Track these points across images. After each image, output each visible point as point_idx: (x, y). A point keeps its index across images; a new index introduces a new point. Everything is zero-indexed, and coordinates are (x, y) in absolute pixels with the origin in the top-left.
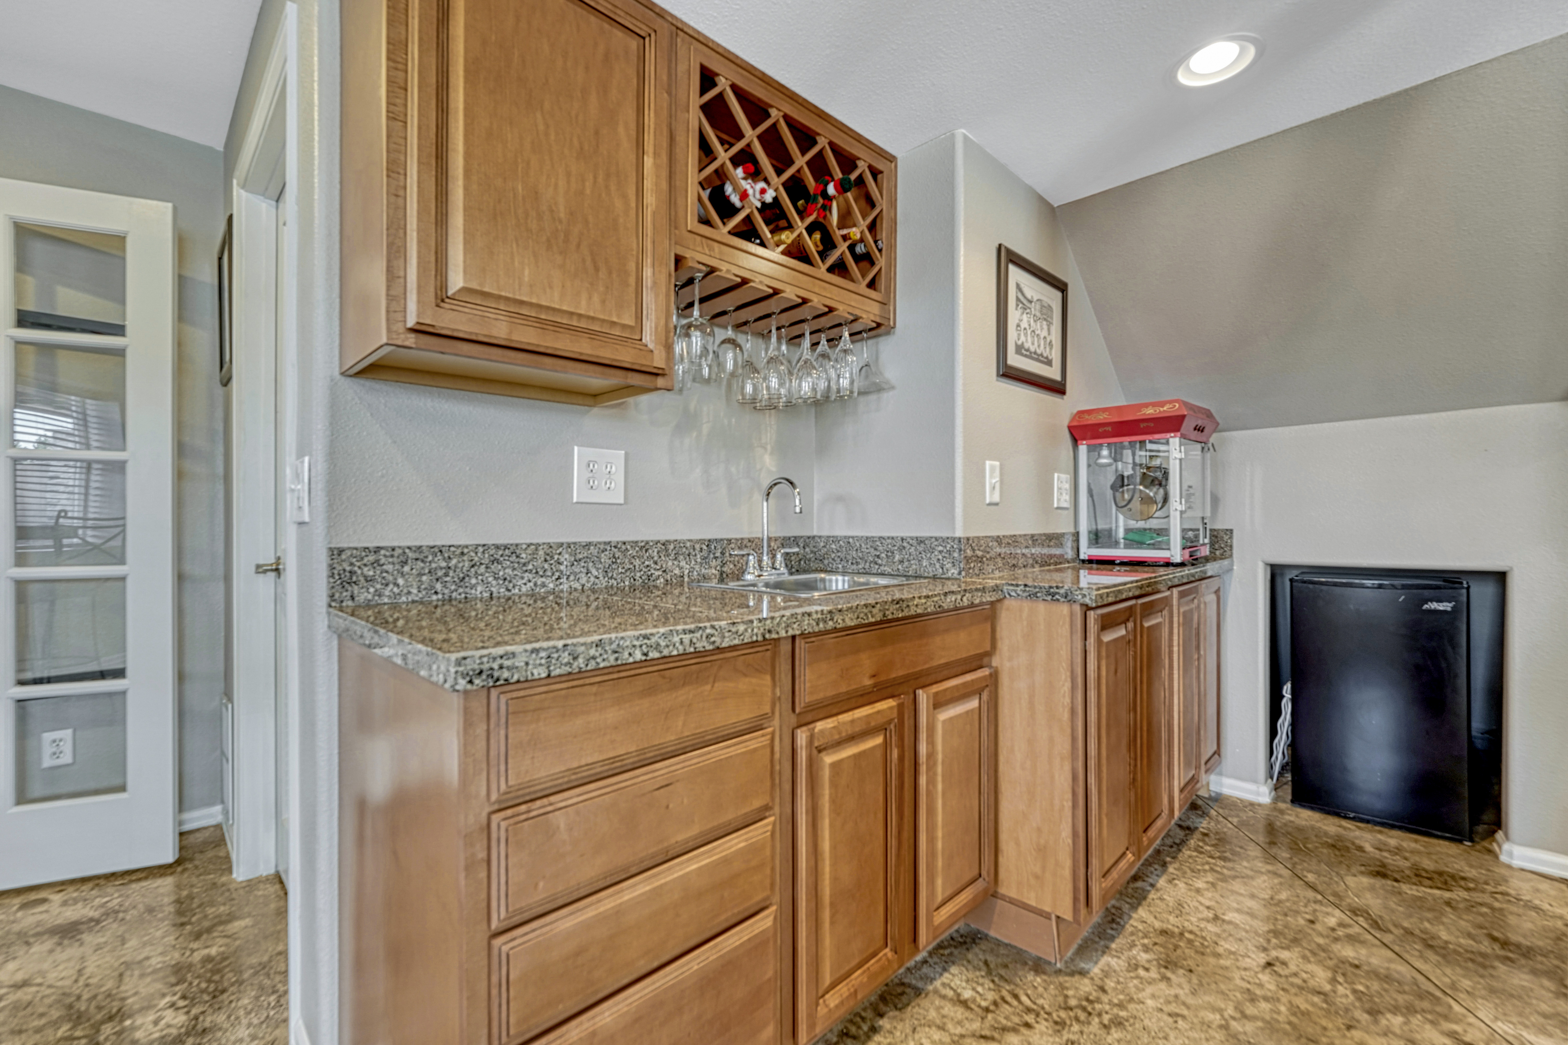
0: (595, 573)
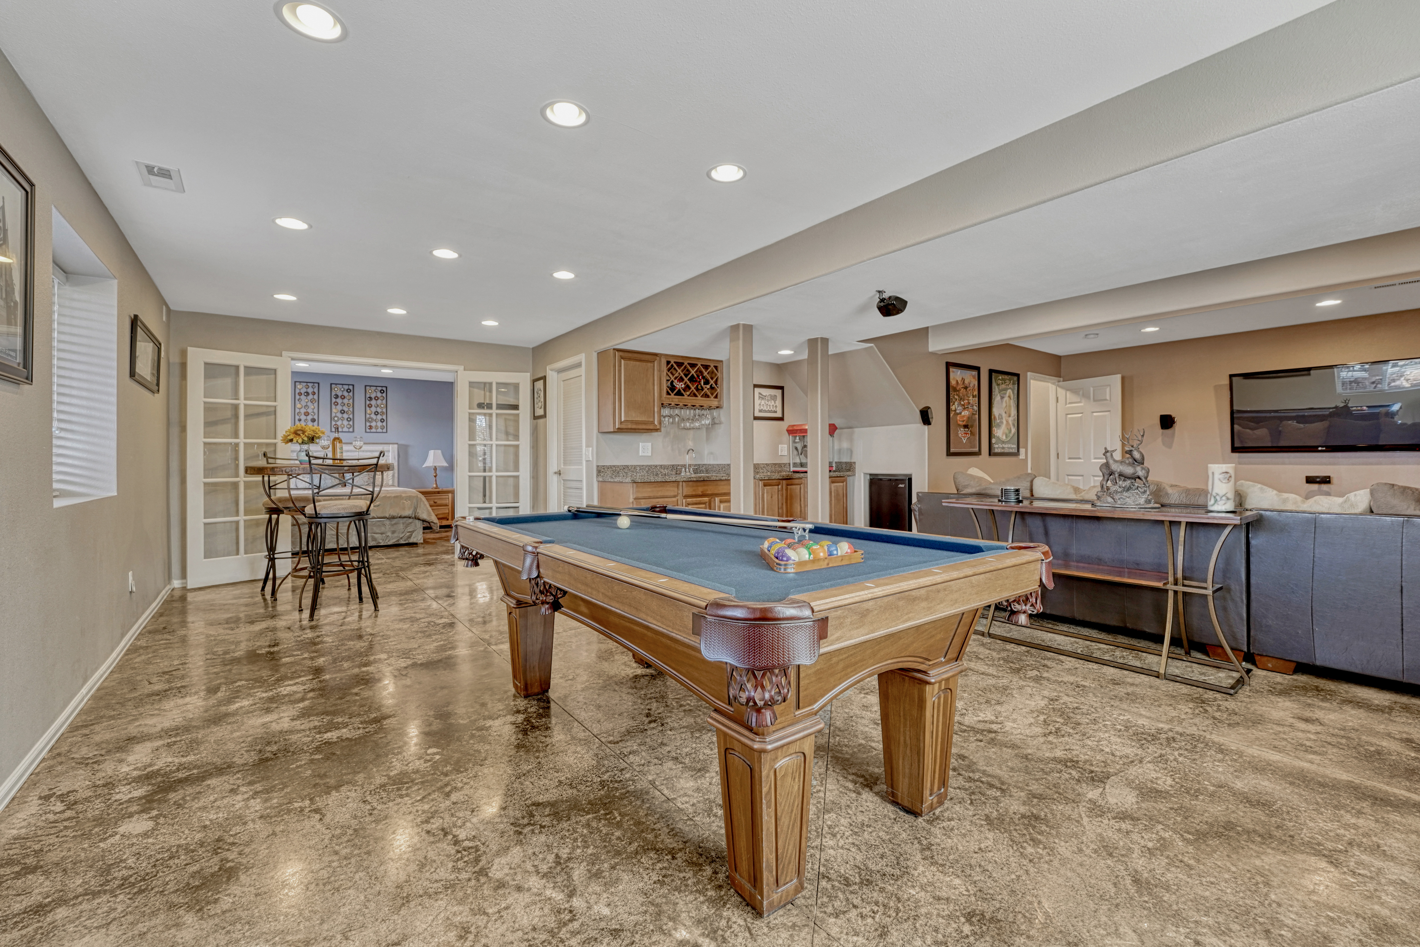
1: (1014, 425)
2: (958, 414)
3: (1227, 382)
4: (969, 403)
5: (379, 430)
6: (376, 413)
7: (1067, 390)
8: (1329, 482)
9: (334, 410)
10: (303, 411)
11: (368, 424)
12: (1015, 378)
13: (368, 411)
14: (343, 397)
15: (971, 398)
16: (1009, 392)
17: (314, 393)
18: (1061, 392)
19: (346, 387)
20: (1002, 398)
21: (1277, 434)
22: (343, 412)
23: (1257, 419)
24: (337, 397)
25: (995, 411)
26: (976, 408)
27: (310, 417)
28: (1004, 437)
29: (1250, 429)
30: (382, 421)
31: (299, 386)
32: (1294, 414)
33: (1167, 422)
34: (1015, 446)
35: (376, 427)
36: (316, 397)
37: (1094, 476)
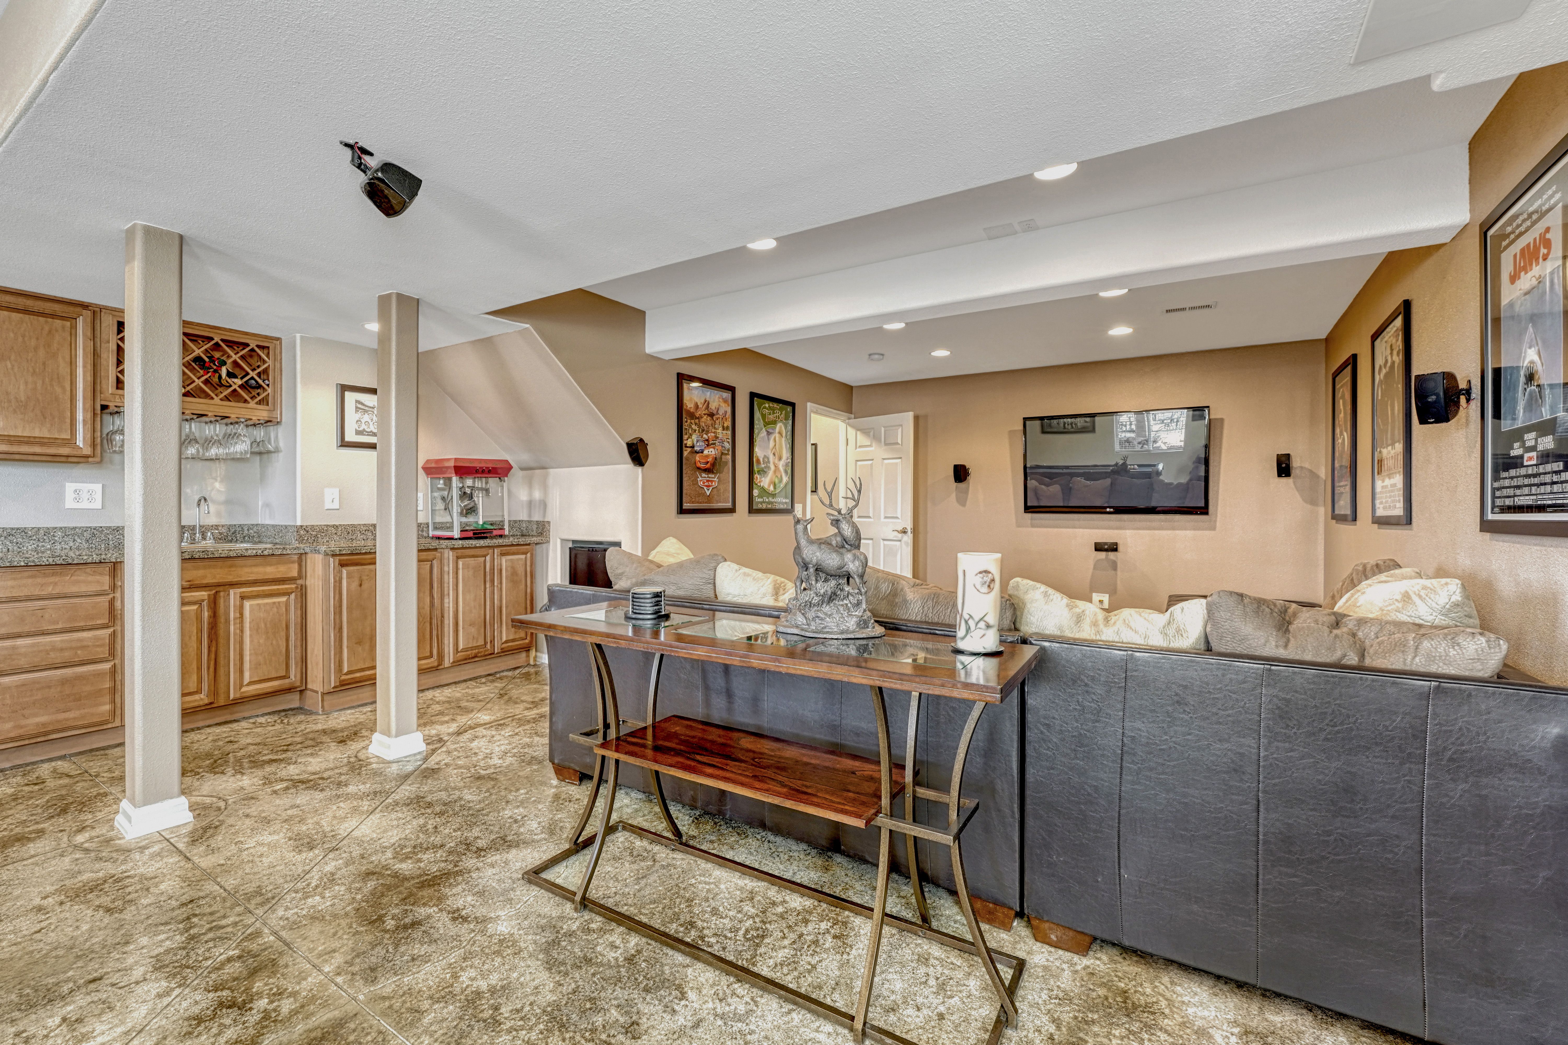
0: (79, 541)
1: (786, 472)
2: (697, 452)
3: (1020, 427)
4: (717, 438)
7: (858, 429)
8: (1116, 550)
12: (789, 409)
15: (720, 430)
16: (780, 426)
18: (851, 432)
20: (769, 433)
21: (1067, 491)
23: (1051, 475)
25: (758, 452)
26: (728, 446)
28: (772, 488)
29: (1045, 485)
32: (1082, 471)
33: (961, 474)
34: (788, 501)
37: (884, 540)
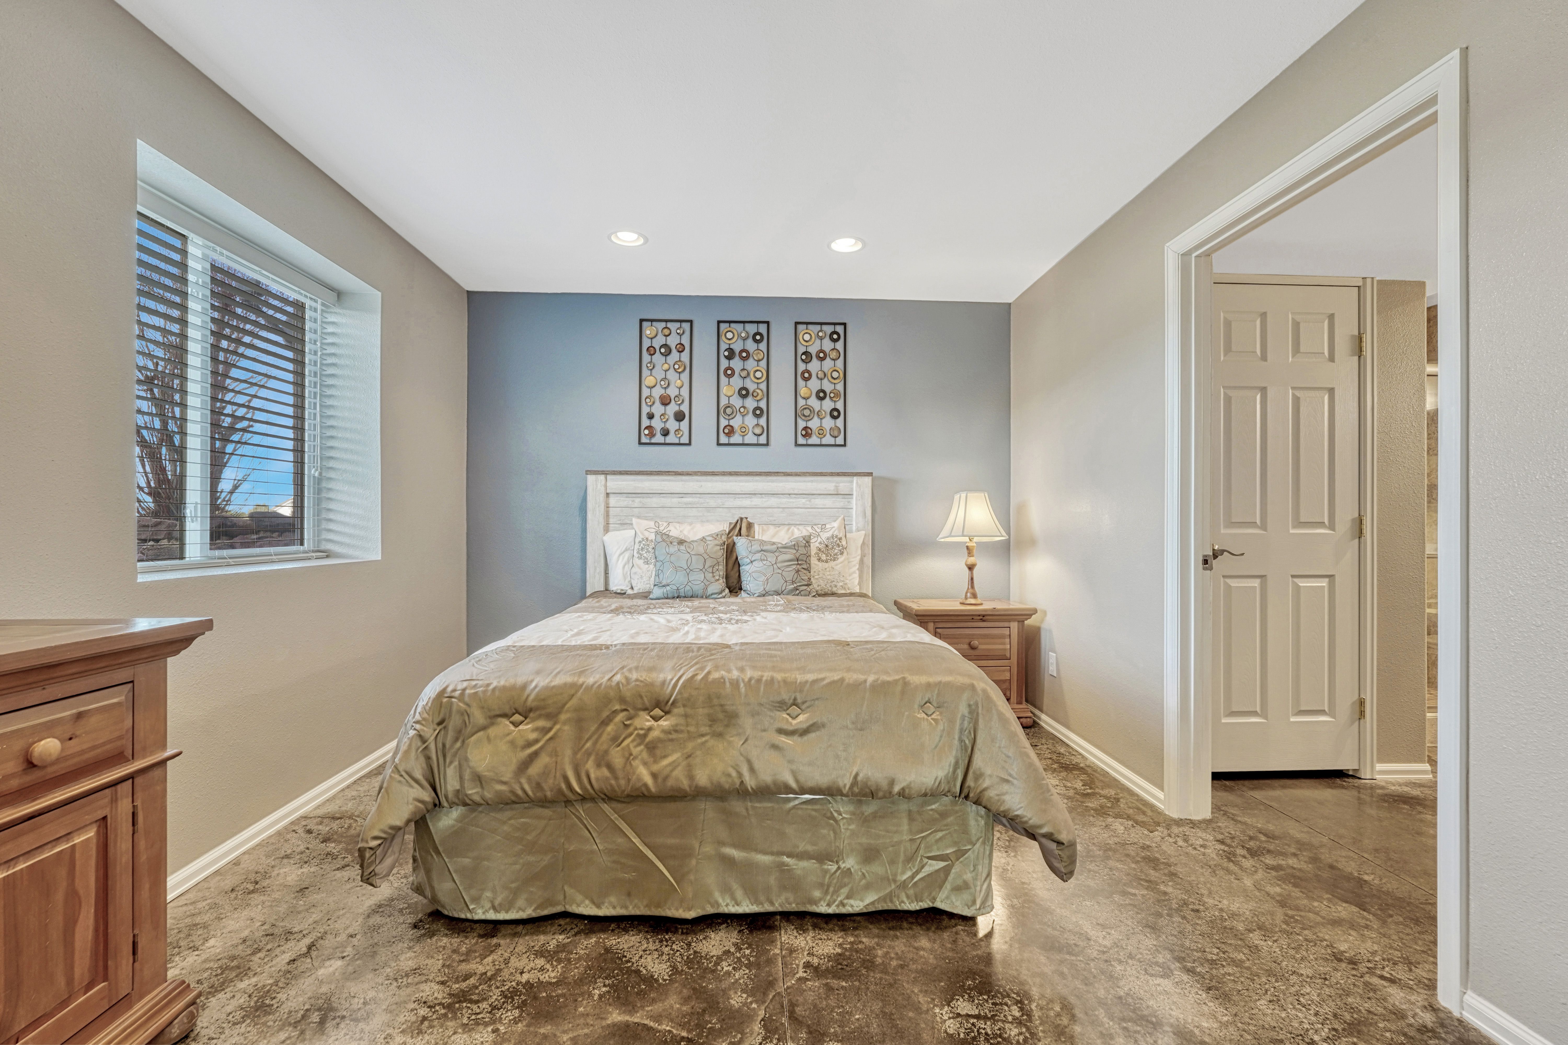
5: (828, 440)
6: (821, 395)
9: (725, 390)
10: (657, 392)
11: (802, 424)
13: (803, 391)
14: (745, 356)
17: (681, 349)
19: (752, 329)
22: (744, 393)
24: (731, 355)
27: (672, 408)
30: (835, 414)
31: (648, 331)
35: (821, 432)
36: (685, 356)
